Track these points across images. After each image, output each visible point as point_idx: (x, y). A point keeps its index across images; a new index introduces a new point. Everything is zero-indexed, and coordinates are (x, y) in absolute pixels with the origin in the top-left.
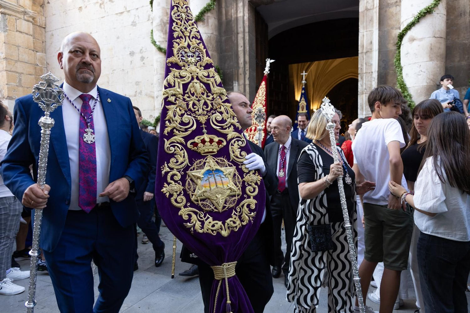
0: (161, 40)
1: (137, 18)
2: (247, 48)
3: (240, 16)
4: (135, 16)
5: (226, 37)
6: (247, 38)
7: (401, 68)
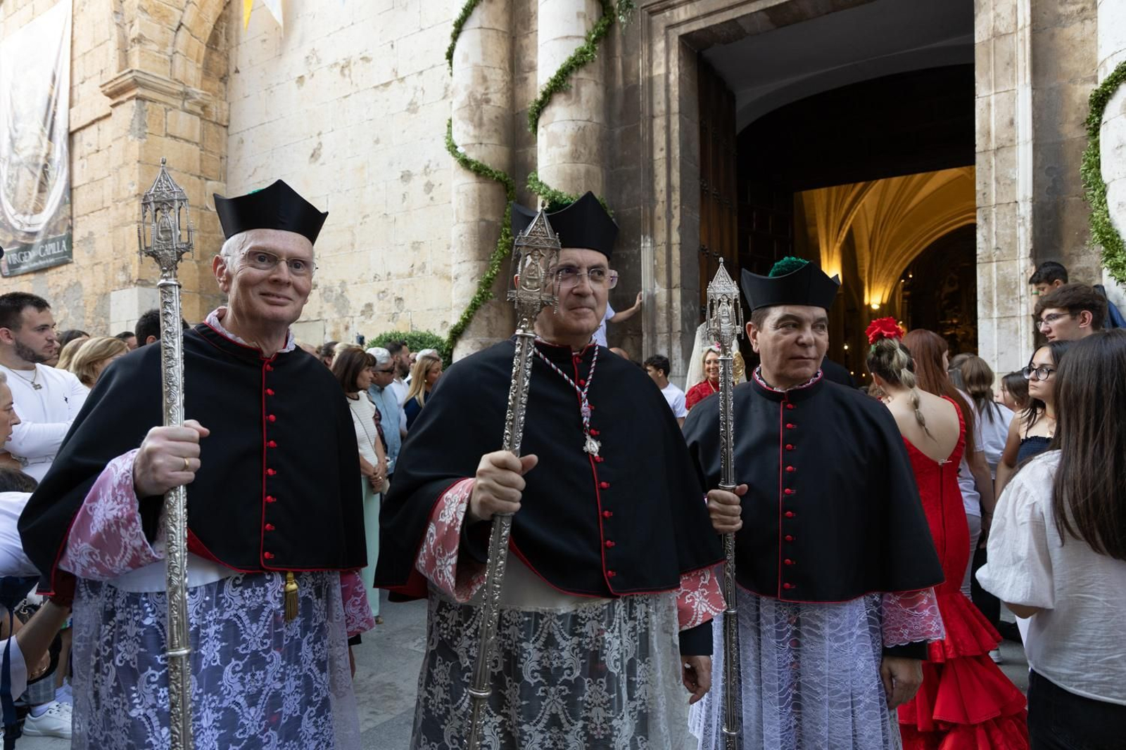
0: (469, 141)
1: (419, 94)
2: (676, 152)
3: (659, 75)
4: (416, 89)
5: (623, 128)
6: (675, 126)
7: (1101, 189)
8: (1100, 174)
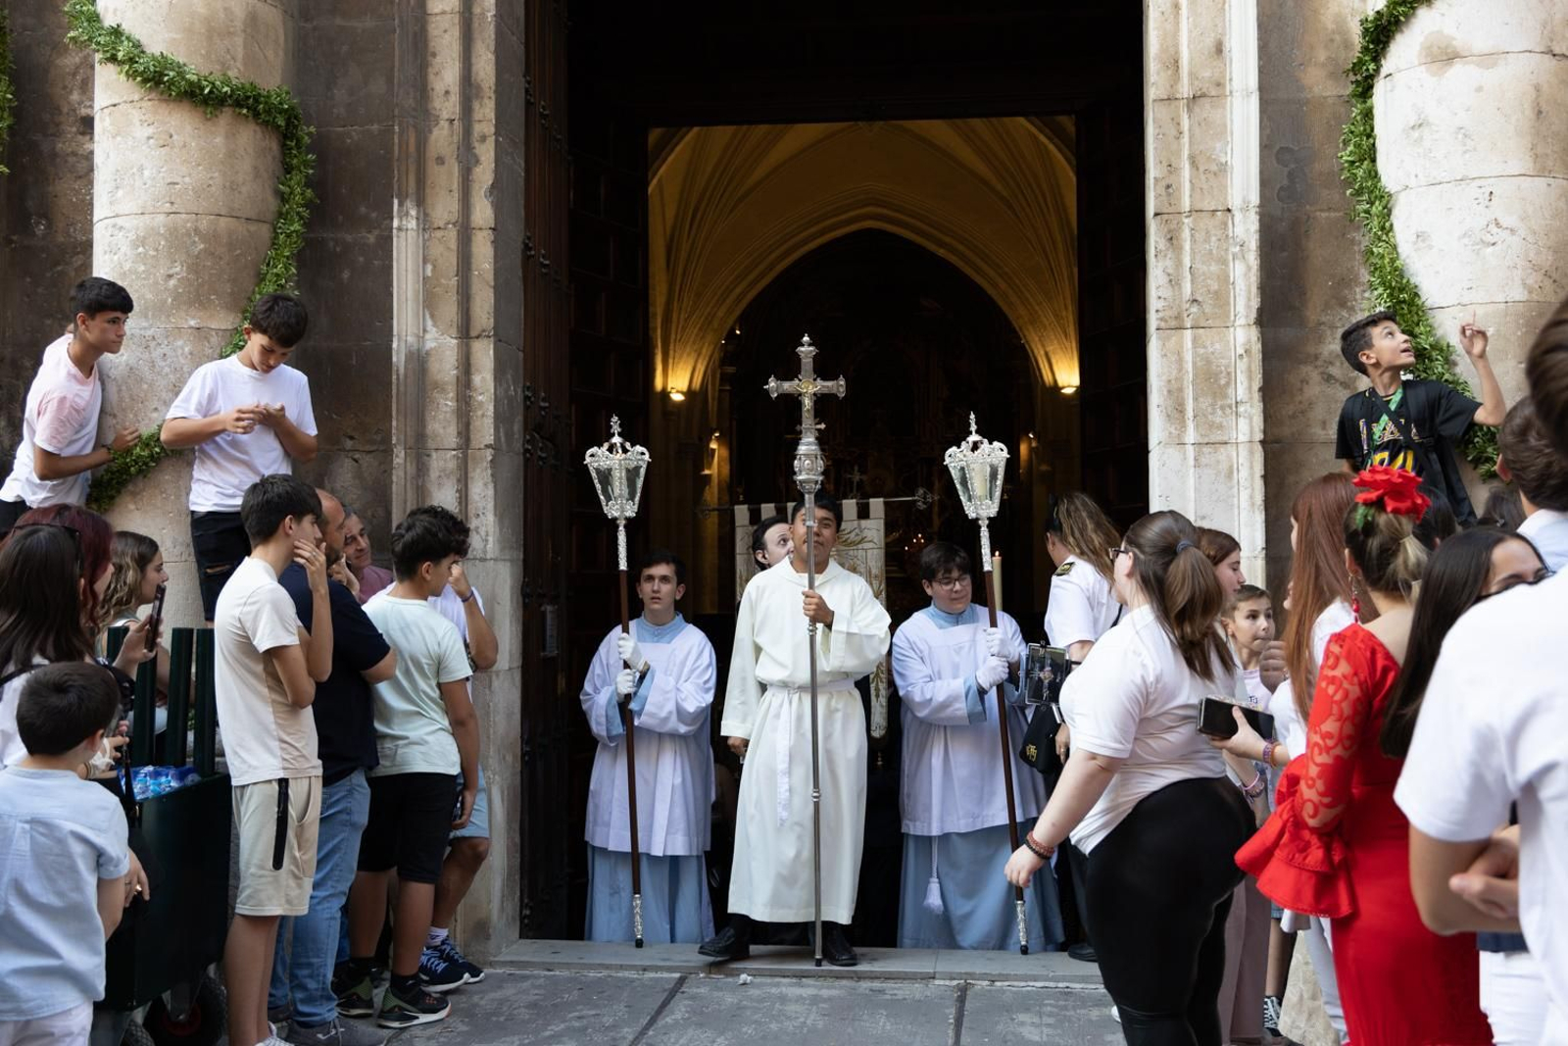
7: (1384, 202)
8: (1376, 173)
